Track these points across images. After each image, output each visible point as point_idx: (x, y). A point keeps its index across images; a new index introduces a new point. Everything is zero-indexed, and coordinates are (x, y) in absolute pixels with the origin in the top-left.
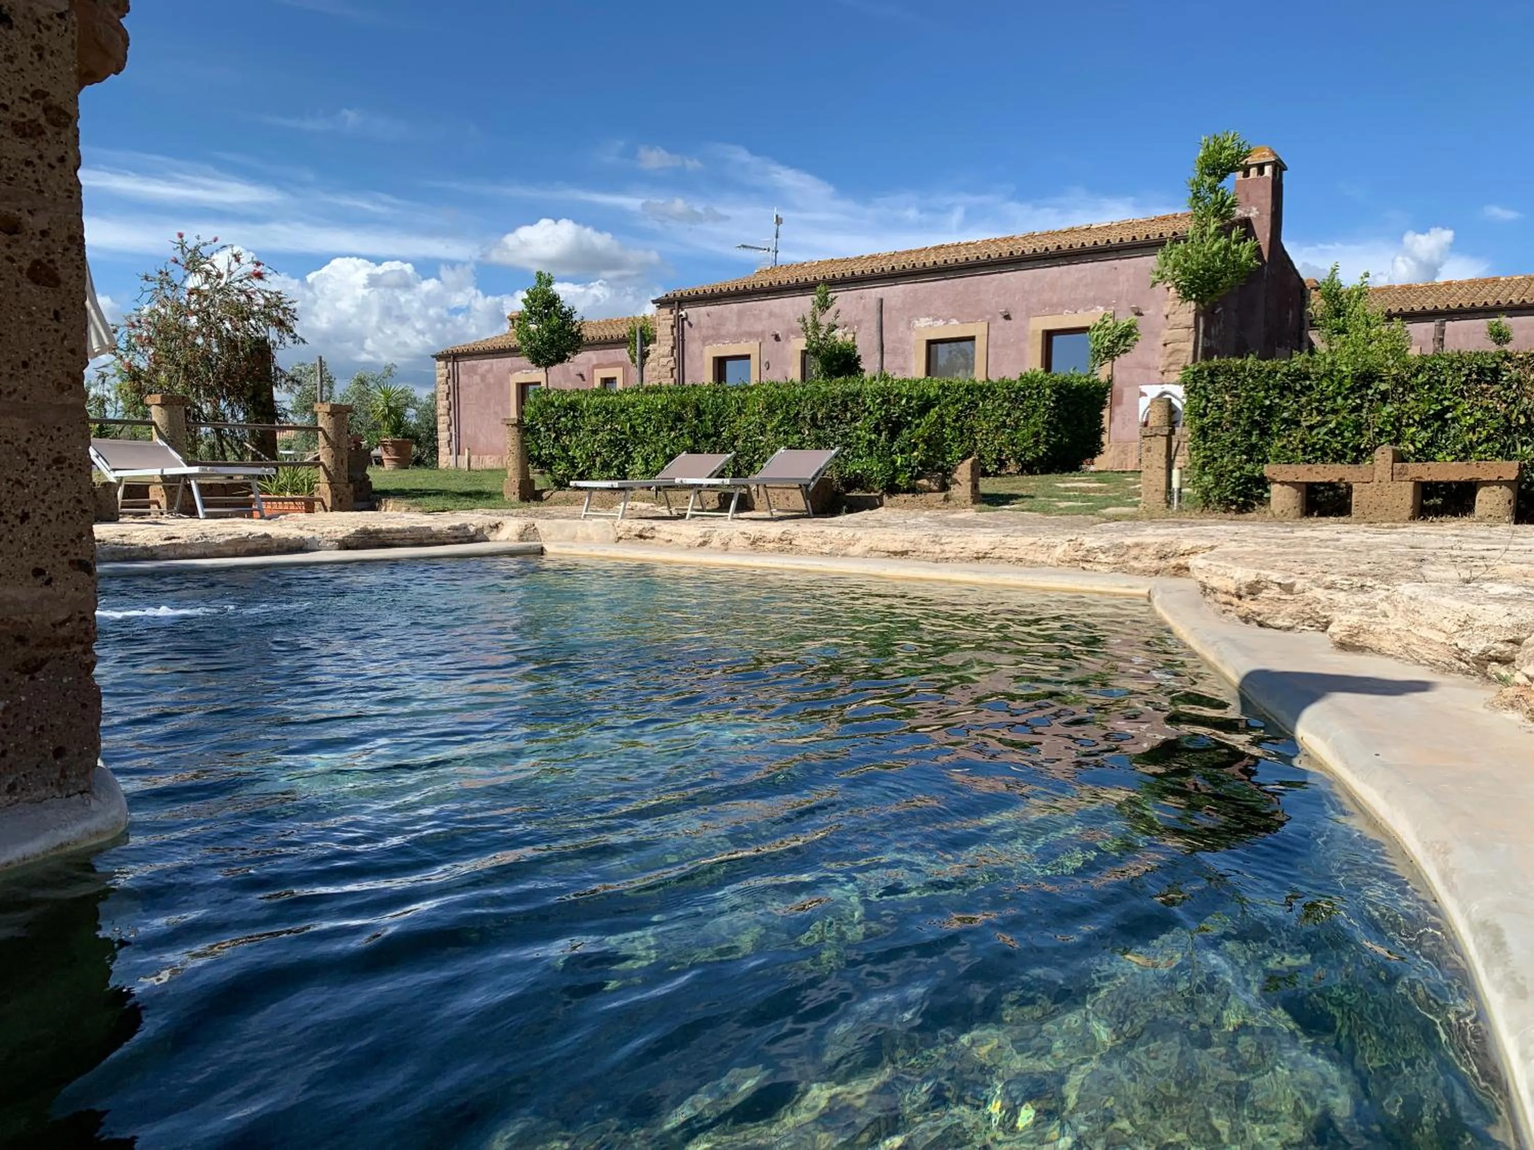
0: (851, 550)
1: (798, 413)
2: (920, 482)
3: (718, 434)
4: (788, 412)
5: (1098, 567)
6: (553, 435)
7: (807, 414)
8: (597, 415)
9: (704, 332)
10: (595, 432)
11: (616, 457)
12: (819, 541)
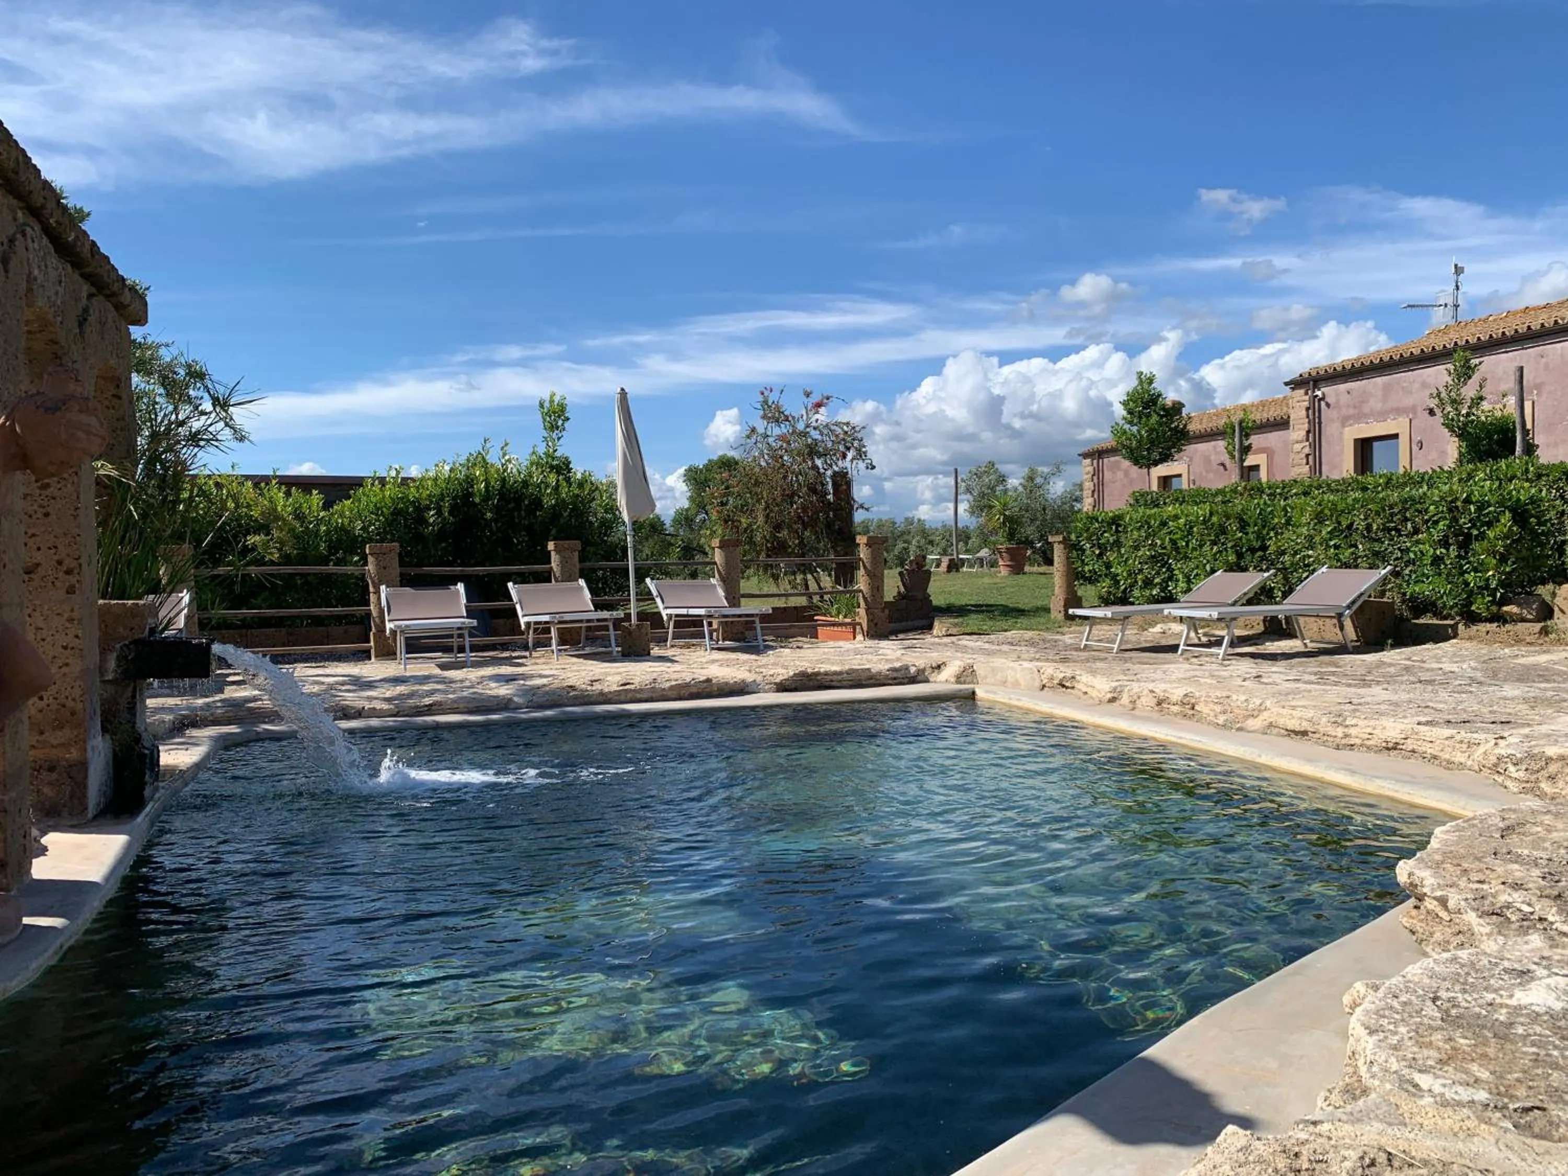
0: (1251, 723)
1: (1352, 524)
2: (1505, 608)
3: (1264, 548)
4: (1339, 523)
5: (1508, 783)
6: (1097, 552)
7: (1360, 524)
8: (1139, 529)
9: (1344, 412)
10: (1137, 548)
11: (1158, 573)
12: (1218, 708)
